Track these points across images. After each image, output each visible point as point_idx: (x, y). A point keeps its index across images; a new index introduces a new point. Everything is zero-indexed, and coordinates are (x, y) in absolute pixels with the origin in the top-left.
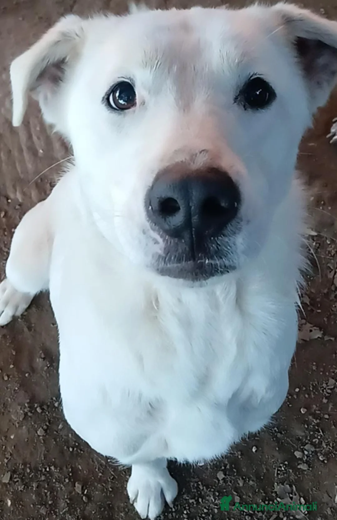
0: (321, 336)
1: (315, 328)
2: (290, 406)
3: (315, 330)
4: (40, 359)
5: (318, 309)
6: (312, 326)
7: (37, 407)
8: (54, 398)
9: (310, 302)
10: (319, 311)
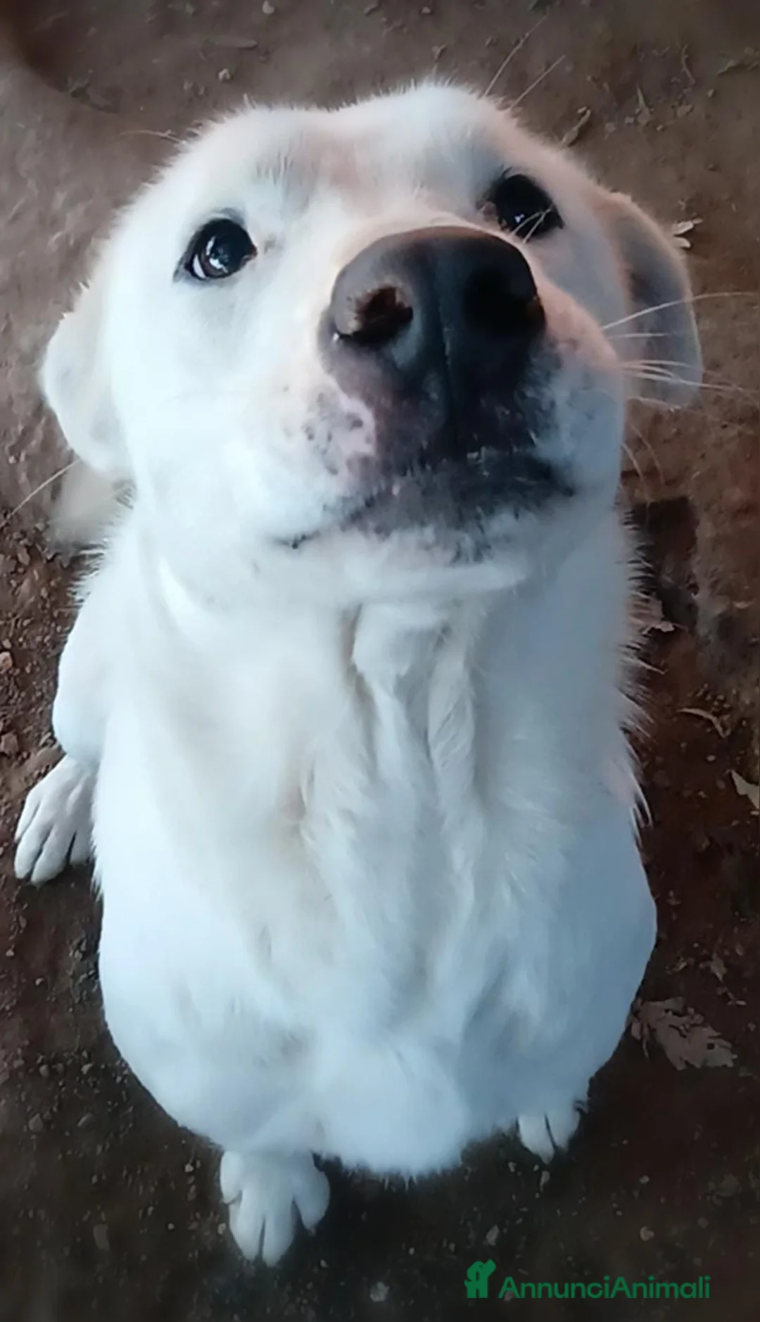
0: (730, 1064)
1: (724, 1043)
2: (619, 1213)
3: (721, 1046)
4: (77, 954)
5: (741, 1000)
6: (716, 1034)
7: (42, 1064)
8: (85, 1054)
9: (724, 977)
10: (742, 1003)
